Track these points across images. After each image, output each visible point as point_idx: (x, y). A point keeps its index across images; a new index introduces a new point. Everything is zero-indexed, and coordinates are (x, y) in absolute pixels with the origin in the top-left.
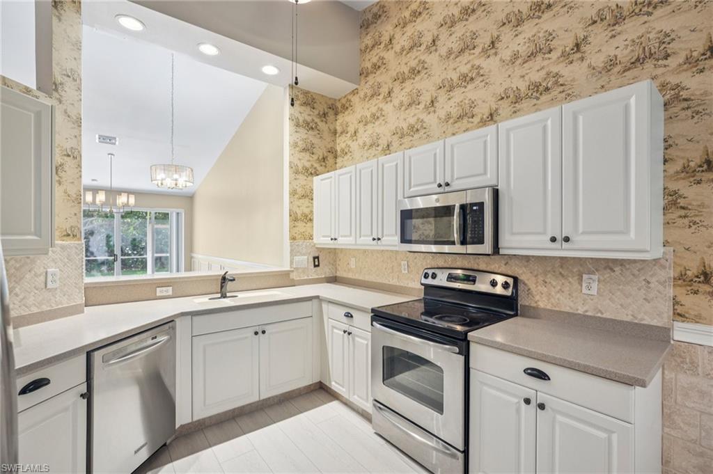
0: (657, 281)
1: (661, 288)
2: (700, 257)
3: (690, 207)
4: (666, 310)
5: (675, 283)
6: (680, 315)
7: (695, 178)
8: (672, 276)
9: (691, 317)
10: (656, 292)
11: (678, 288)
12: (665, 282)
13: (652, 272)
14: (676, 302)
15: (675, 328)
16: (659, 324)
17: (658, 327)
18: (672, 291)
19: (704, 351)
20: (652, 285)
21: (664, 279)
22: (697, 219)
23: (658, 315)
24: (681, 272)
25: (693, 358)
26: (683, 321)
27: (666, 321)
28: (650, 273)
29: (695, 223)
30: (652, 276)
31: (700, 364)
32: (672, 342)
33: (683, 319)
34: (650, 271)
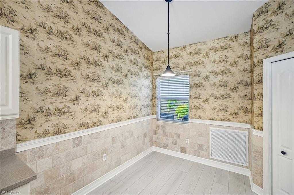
0: (9, 127)
1: (11, 130)
2: (27, 113)
3: (23, 92)
4: (13, 140)
5: (17, 126)
6: (19, 140)
7: (26, 80)
8: (16, 123)
9: (24, 139)
10: (8, 133)
11: (19, 128)
12: (13, 127)
13: (6, 123)
14: (17, 135)
15: (17, 147)
16: (10, 148)
17: (10, 149)
18: (16, 130)
19: (29, 152)
20: (6, 130)
21: (12, 126)
22: (26, 98)
23: (9, 144)
24: (20, 121)
25: (25, 156)
26: (20, 143)
27: (13, 145)
28: (5, 124)
29: (25, 99)
30: (6, 126)
31: (28, 158)
32: (16, 154)
33: (20, 142)
34: (5, 123)
